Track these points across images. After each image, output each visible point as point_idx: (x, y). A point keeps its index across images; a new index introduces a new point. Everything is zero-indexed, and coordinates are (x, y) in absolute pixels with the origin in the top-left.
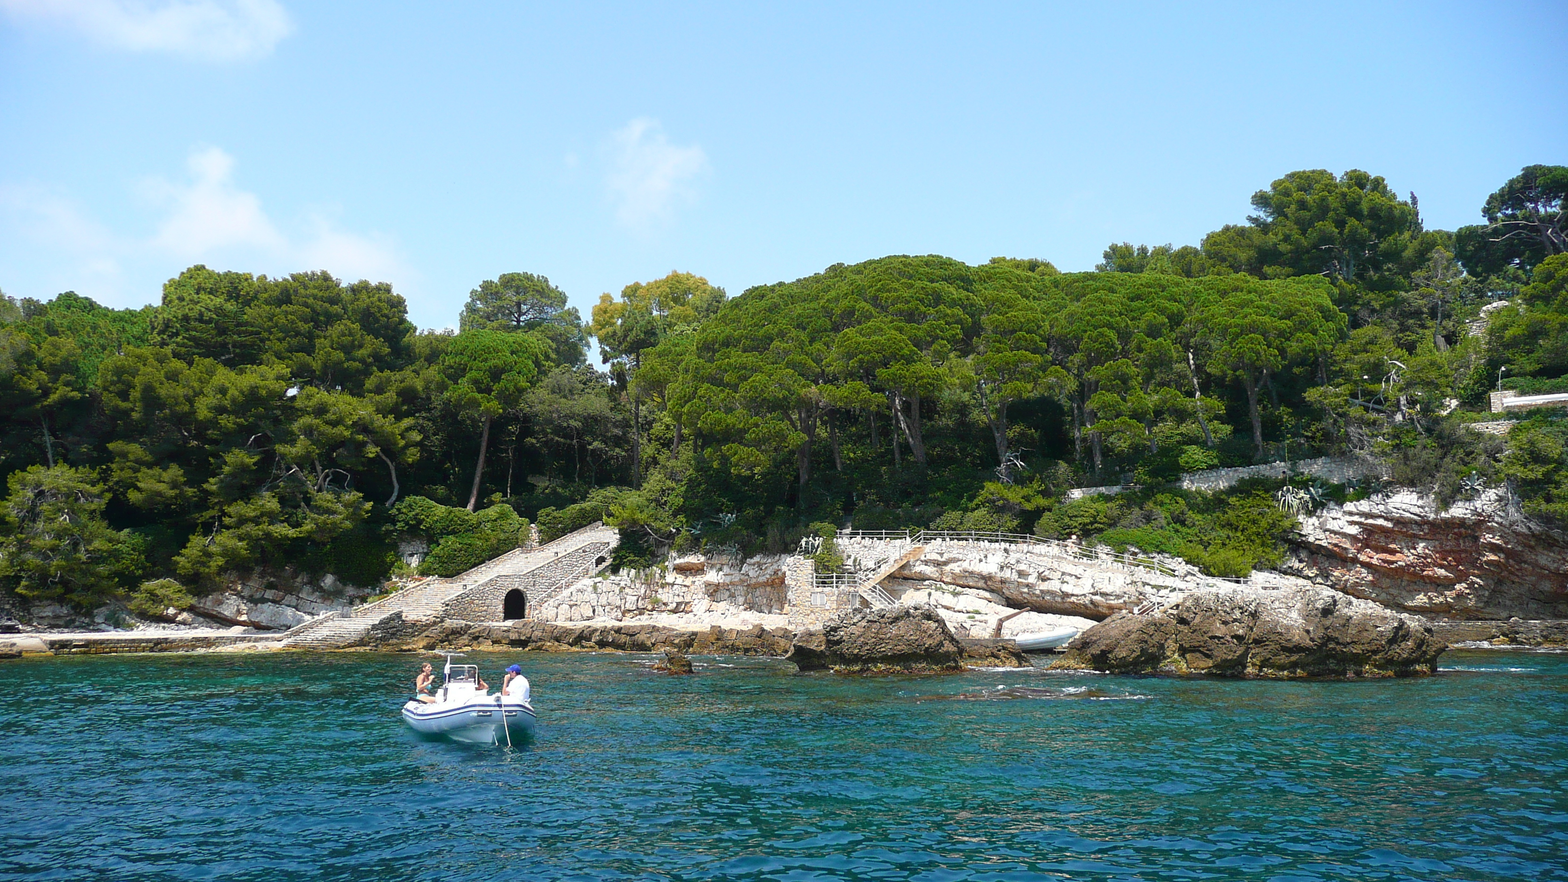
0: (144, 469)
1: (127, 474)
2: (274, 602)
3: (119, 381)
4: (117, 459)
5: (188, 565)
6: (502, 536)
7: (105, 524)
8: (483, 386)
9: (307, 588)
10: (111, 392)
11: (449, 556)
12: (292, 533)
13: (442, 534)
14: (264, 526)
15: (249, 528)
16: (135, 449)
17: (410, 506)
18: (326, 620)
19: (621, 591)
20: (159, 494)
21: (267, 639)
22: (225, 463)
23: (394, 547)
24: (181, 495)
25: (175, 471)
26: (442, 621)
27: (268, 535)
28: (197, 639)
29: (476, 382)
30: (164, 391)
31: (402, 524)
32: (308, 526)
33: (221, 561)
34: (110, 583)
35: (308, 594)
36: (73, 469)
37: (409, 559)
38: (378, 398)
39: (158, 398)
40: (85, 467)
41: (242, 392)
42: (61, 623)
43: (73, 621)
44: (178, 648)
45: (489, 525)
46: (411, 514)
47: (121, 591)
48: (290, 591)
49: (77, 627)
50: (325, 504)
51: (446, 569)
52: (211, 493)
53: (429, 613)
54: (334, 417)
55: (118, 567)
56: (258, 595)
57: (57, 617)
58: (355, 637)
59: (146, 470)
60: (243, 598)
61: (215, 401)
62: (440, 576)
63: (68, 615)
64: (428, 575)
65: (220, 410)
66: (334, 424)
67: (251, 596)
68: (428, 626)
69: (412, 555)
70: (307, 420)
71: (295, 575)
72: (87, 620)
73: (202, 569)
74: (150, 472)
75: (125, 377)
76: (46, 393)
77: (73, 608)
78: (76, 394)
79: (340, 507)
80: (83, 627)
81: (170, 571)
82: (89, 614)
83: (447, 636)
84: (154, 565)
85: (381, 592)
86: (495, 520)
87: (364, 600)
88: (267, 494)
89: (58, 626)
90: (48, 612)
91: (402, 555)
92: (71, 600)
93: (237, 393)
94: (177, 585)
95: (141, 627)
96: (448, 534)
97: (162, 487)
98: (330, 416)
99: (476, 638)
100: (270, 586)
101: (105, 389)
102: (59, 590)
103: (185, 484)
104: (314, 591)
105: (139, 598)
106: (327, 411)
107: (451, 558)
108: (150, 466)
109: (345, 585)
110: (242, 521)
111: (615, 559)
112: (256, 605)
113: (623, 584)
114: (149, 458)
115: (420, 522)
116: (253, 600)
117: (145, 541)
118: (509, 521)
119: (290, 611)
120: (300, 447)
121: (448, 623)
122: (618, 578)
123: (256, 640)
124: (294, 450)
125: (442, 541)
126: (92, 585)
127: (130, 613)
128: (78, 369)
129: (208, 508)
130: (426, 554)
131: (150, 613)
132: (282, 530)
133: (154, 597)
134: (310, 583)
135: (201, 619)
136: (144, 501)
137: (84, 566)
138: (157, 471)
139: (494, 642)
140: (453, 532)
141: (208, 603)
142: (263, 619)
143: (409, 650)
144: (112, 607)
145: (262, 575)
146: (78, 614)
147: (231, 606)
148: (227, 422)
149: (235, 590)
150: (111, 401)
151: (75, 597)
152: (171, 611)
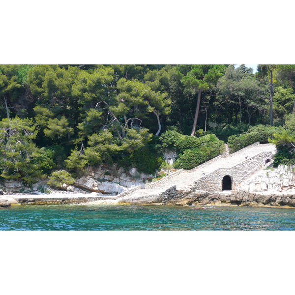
0: (50, 119)
1: (43, 122)
2: (109, 181)
3: (37, 79)
4: (38, 115)
5: (72, 164)
6: (213, 149)
7: (34, 145)
8: (199, 76)
9: (124, 175)
10: (34, 84)
11: (188, 159)
12: (119, 148)
13: (184, 149)
14: (107, 145)
15: (100, 146)
16: (46, 110)
17: (169, 135)
18: (135, 190)
19: (280, 177)
20: (58, 131)
21: (110, 198)
22: (87, 115)
23: (161, 155)
24: (67, 131)
25: (64, 120)
26: (194, 191)
27: (108, 150)
28: (80, 199)
29: (196, 74)
30: (57, 83)
31: (165, 144)
32: (125, 145)
33: (86, 162)
34: (40, 172)
35: (124, 178)
36: (22, 120)
37: (169, 161)
38: (151, 83)
39: (55, 86)
40: (26, 119)
41: (93, 81)
42: (18, 190)
43: (23, 190)
44: (72, 202)
45: (206, 144)
46: (169, 139)
47: (44, 176)
48: (116, 176)
49: (26, 192)
50: (132, 134)
51: (187, 166)
52: (80, 130)
53: (187, 187)
54: (135, 93)
55: (42, 165)
56: (102, 178)
57: (16, 188)
58: (154, 199)
59: (51, 120)
60: (95, 179)
61: (82, 86)
62: (185, 169)
63: (21, 187)
64: (179, 168)
65: (84, 90)
66: (136, 96)
67: (99, 178)
68: (187, 193)
69: (170, 159)
70: (122, 94)
71: (118, 168)
72: (30, 189)
73: (78, 166)
74: (53, 121)
75: (40, 76)
76: (6, 85)
77: (24, 184)
78: (19, 85)
79: (139, 136)
80: (28, 193)
81: (64, 167)
82: (30, 187)
83: (198, 198)
84: (57, 164)
85: (157, 177)
86: (209, 142)
87: (150, 180)
88: (106, 130)
89: (17, 192)
90: (12, 186)
91: (165, 159)
92: (23, 180)
93: (91, 82)
94: (67, 173)
95: (53, 192)
96: (187, 148)
97: (59, 128)
98: (133, 92)
99: (213, 199)
100: (107, 174)
101: (31, 82)
102: (19, 175)
103: (69, 126)
104: (127, 176)
105: (51, 179)
106: (132, 90)
107: (190, 160)
108: (53, 118)
109: (140, 173)
110: (97, 143)
111: (275, 160)
112: (101, 182)
113: (281, 173)
114: (52, 114)
115: (174, 143)
116: (99, 180)
117: (52, 153)
118: (215, 142)
119: (117, 186)
120: (120, 108)
121: (197, 192)
122: (279, 170)
123: (105, 199)
124: (118, 109)
125: (184, 152)
126: (32, 173)
127: (48, 185)
128: (18, 73)
129: (78, 137)
130: (176, 158)
131: (57, 186)
132: (114, 147)
133: (58, 179)
134: (125, 172)
135: (78, 189)
136: (51, 134)
137: (28, 165)
138: (56, 120)
139: (222, 202)
140: (189, 148)
141: (80, 182)
142: (105, 189)
143: (180, 205)
144: (40, 183)
145: (103, 168)
146: (25, 186)
147: (90, 183)
148: (88, 96)
149: (91, 175)
150: (34, 88)
151: (25, 178)
152: (65, 185)
